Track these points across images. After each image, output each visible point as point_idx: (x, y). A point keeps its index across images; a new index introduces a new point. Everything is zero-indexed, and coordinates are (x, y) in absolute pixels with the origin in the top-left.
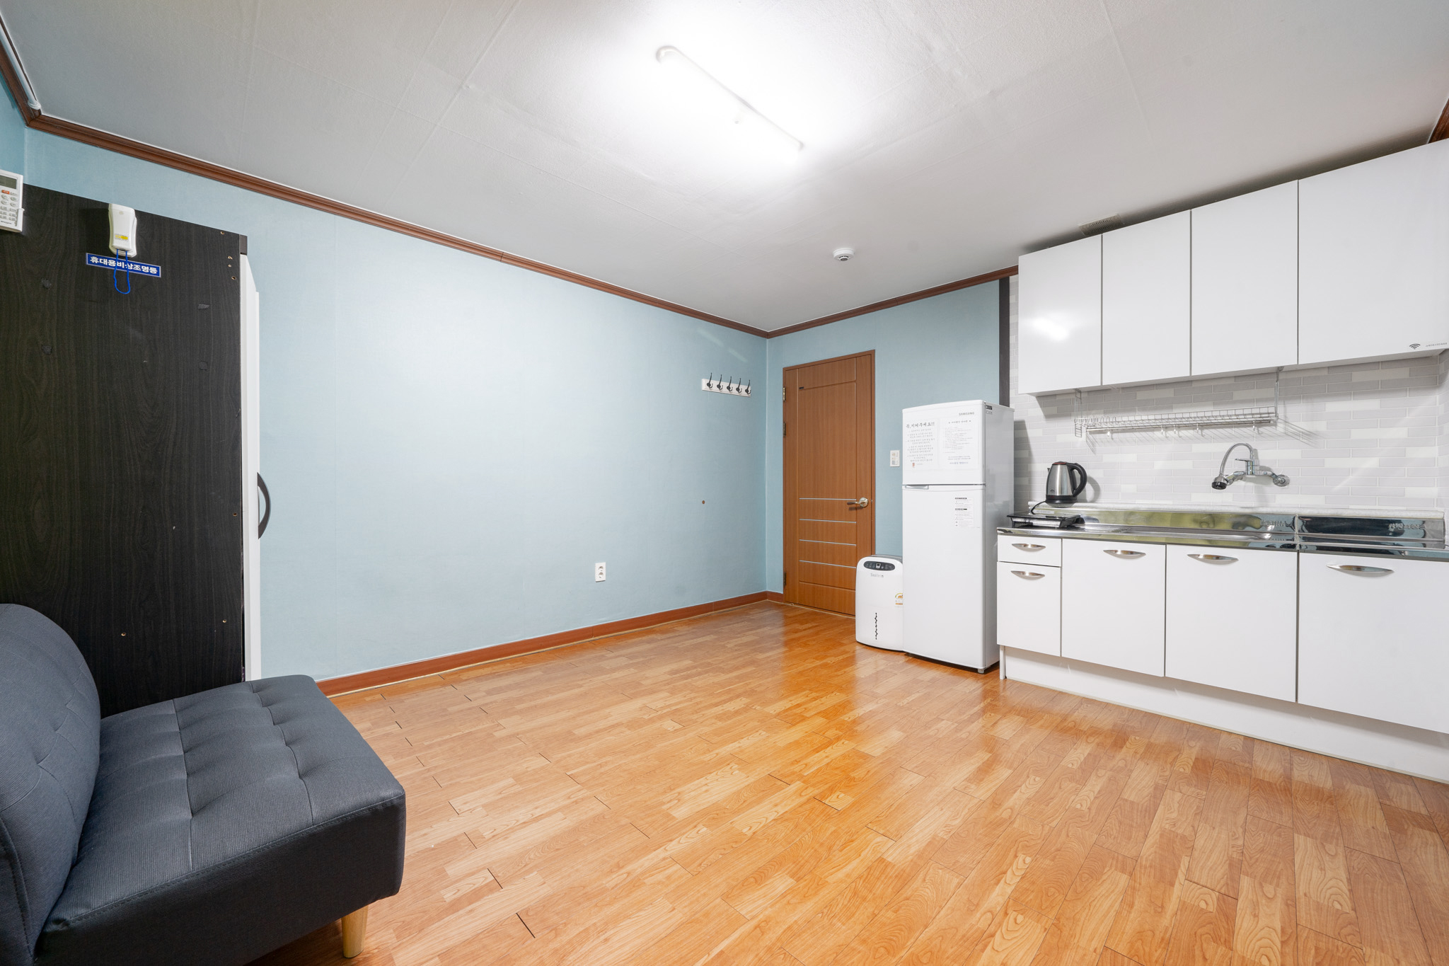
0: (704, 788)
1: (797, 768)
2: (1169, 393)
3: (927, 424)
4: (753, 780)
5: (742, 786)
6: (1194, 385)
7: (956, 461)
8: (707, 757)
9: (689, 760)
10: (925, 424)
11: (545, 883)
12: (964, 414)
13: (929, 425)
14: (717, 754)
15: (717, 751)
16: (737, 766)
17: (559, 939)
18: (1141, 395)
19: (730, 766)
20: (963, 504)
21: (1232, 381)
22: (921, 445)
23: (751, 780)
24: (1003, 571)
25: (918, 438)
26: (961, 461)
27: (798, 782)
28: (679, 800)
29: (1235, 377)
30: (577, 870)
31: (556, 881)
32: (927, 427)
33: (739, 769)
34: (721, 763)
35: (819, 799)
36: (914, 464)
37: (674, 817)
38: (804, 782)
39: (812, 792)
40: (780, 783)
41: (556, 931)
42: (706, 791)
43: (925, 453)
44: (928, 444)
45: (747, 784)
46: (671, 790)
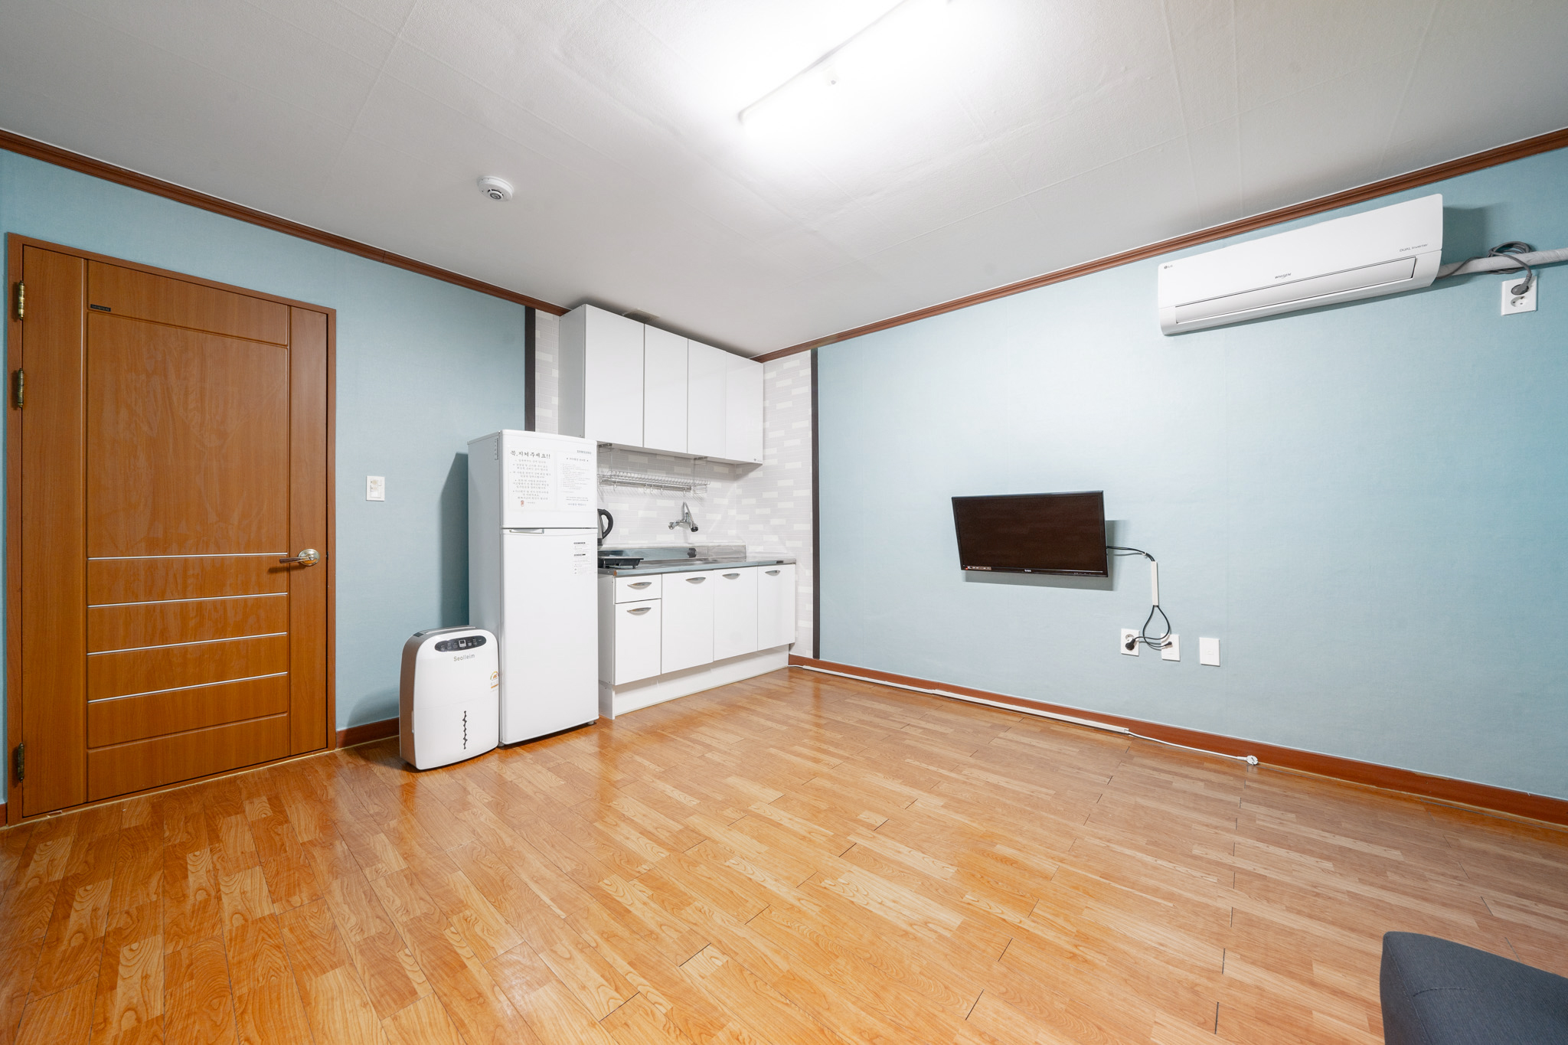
2: (645, 460)
3: (541, 455)
5: (871, 874)
6: (658, 457)
7: (574, 502)
10: (538, 455)
11: (1155, 1022)
12: (582, 452)
13: (544, 456)
14: (799, 899)
17: (1198, 981)
18: (632, 458)
19: (830, 886)
20: (581, 549)
21: (673, 459)
22: (533, 479)
23: (857, 868)
24: (621, 613)
25: (529, 471)
26: (580, 502)
29: (675, 457)
30: (1111, 994)
31: (1143, 1011)
32: (541, 459)
36: (522, 502)
41: (1193, 989)
43: (539, 490)
44: (542, 479)
45: (865, 871)
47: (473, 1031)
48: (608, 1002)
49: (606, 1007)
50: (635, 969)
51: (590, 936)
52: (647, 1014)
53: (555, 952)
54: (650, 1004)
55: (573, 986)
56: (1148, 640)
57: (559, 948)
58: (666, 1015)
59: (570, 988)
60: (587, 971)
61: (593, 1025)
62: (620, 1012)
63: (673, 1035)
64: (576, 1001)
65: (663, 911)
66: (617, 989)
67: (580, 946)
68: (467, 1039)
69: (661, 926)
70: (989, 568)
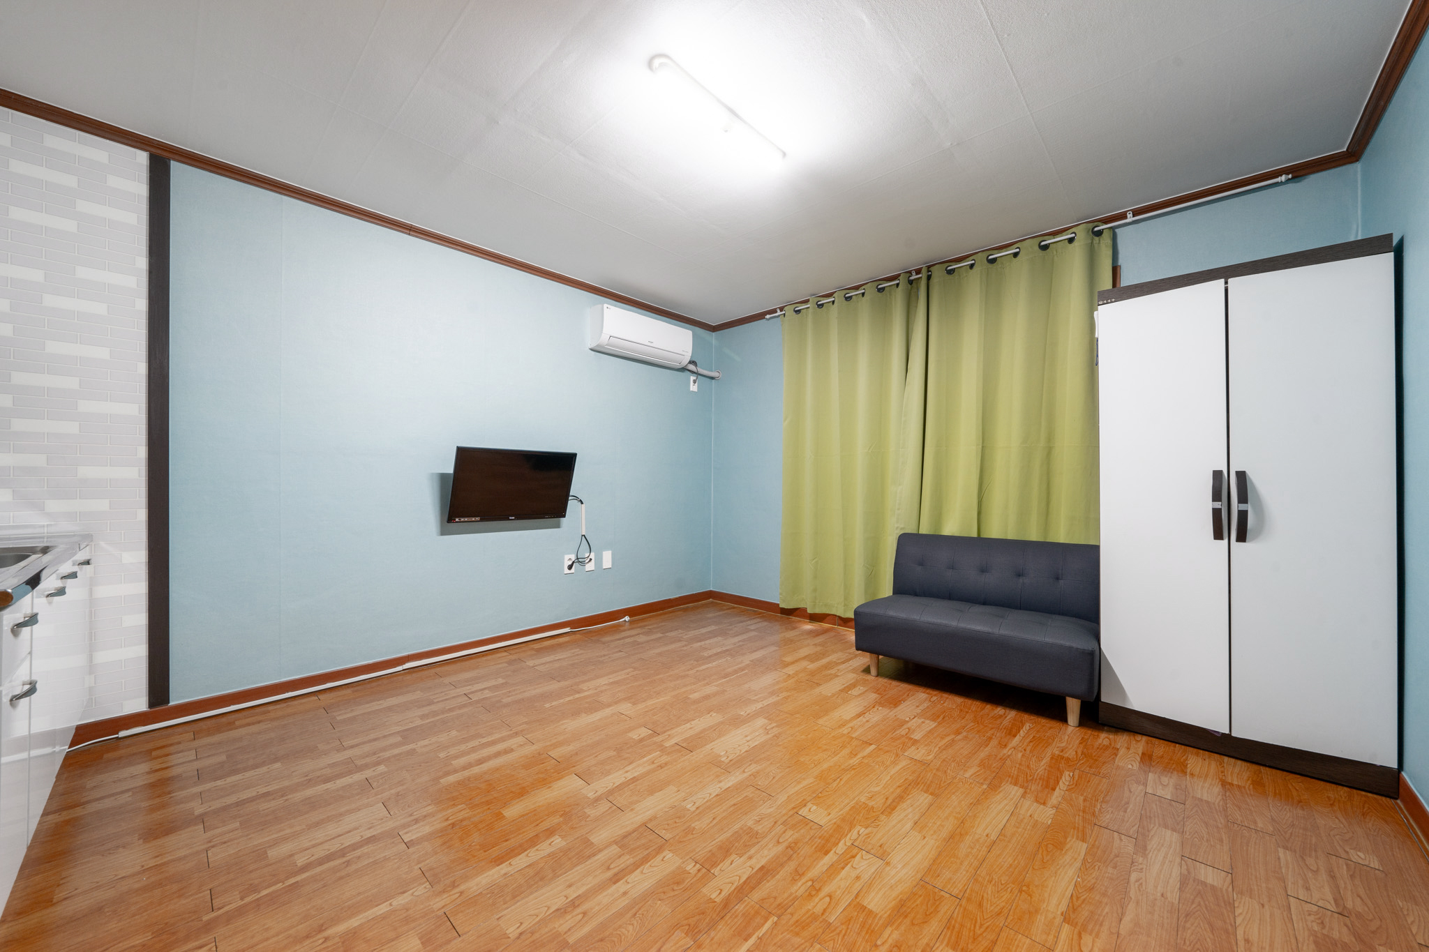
0: (748, 738)
1: (665, 759)
4: (707, 747)
5: (716, 742)
8: (754, 768)
9: (771, 763)
14: (744, 772)
15: (745, 775)
16: (722, 760)
19: (729, 759)
23: (709, 747)
27: (667, 745)
28: (766, 728)
33: (720, 756)
34: (738, 763)
35: (656, 733)
37: (765, 718)
38: (662, 746)
39: (658, 739)
40: (684, 745)
42: (746, 736)
45: (713, 743)
46: (775, 736)
47: (925, 941)
48: (866, 860)
49: (871, 860)
50: (831, 850)
51: (800, 888)
52: (869, 837)
53: (825, 910)
54: (860, 837)
55: (858, 886)
56: (580, 560)
57: (818, 910)
58: (866, 828)
59: (861, 886)
60: (841, 879)
61: (888, 864)
62: (872, 851)
63: (879, 823)
64: (872, 879)
65: (760, 844)
66: (854, 857)
67: (814, 893)
68: (934, 941)
69: (778, 842)
70: (478, 519)
